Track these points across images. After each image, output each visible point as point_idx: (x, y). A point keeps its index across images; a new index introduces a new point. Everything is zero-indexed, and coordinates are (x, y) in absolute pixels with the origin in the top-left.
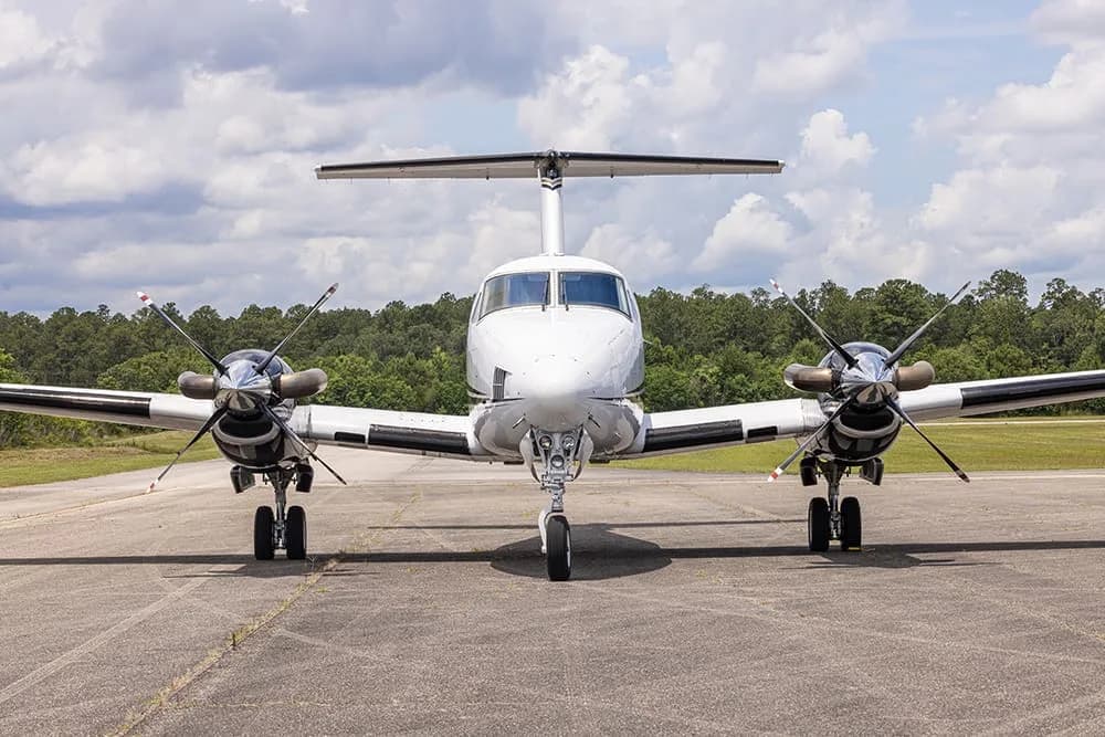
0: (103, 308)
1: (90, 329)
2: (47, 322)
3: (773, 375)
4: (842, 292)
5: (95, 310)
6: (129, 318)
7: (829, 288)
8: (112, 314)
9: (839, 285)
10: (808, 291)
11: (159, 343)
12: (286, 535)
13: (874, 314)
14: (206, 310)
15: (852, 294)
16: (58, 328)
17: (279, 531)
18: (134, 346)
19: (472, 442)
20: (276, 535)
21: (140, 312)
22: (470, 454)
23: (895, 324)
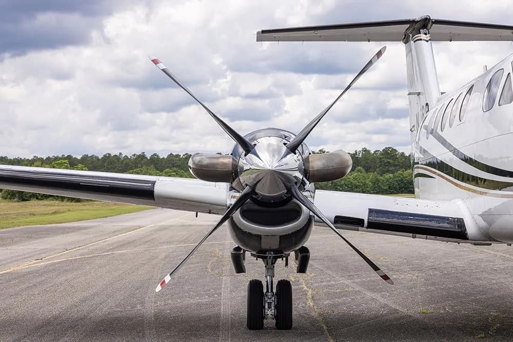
0: (120, 154)
1: (116, 160)
2: (102, 158)
3: (349, 179)
4: (369, 151)
5: (118, 154)
6: (129, 157)
7: (365, 150)
8: (123, 156)
9: (368, 149)
10: (358, 151)
11: (139, 165)
12: (275, 307)
13: (381, 158)
14: (155, 155)
15: (372, 152)
16: (106, 160)
17: (270, 304)
18: (130, 166)
19: (471, 229)
20: (266, 307)
21: (133, 155)
22: (468, 239)
23: (388, 162)
